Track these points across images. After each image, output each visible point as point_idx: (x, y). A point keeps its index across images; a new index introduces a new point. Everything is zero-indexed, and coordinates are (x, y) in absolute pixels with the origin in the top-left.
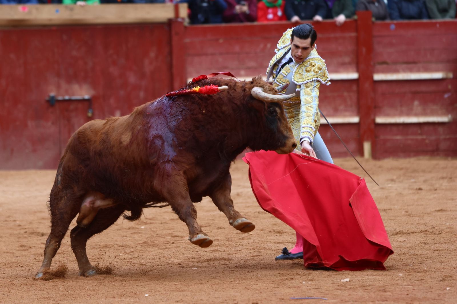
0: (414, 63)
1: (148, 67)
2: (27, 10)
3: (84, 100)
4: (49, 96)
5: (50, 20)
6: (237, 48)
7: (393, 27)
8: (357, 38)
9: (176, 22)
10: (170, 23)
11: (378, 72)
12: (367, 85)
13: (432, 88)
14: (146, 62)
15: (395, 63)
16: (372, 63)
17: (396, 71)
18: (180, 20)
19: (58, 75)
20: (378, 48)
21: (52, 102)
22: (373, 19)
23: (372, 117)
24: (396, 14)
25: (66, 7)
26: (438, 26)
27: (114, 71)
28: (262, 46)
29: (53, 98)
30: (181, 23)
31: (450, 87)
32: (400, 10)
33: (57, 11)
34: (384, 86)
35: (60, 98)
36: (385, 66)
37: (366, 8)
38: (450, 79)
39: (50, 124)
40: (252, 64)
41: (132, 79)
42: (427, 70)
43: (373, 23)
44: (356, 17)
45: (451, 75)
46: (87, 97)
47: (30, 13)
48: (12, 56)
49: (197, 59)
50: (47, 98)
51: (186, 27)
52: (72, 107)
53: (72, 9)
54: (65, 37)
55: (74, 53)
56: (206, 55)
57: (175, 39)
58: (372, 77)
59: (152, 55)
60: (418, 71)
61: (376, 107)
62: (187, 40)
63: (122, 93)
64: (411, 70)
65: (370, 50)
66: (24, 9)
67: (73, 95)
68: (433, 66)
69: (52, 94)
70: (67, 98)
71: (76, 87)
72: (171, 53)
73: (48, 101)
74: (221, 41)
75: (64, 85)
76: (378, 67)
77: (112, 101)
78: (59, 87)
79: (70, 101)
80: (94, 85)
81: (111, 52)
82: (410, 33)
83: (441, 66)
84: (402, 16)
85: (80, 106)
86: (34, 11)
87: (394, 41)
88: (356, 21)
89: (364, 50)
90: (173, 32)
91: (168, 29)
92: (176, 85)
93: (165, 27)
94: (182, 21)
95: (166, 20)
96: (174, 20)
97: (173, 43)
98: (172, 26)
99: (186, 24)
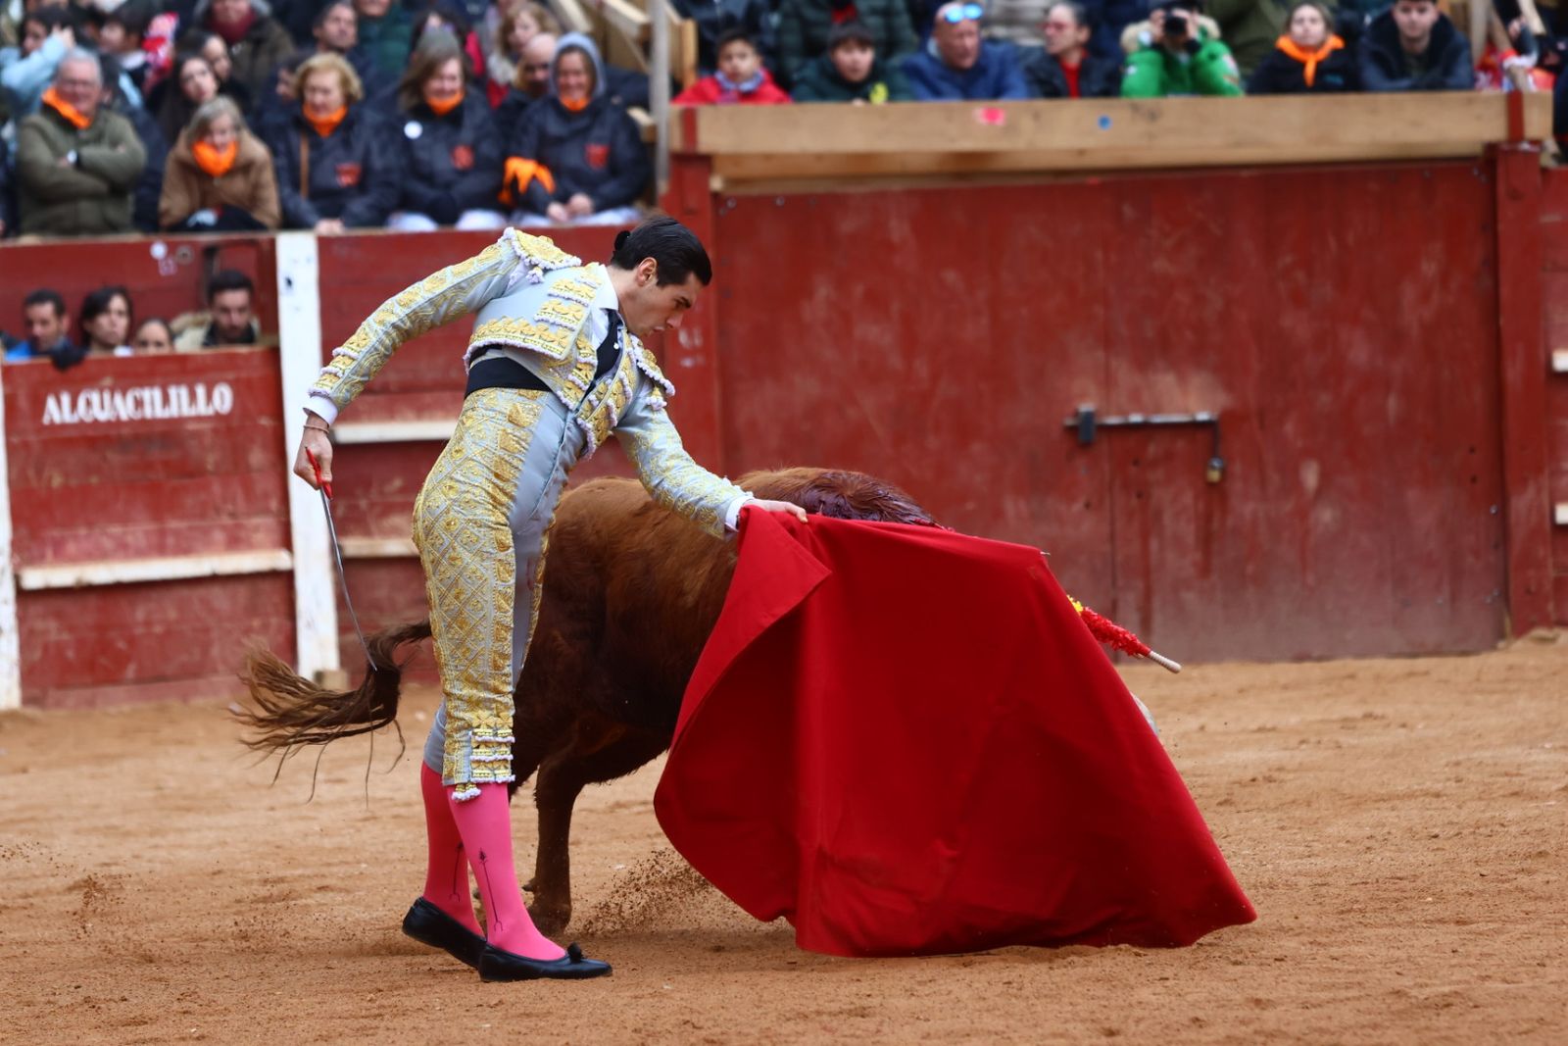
1: (1413, 312)
2: (1000, 122)
3: (1195, 426)
4: (1076, 414)
5: (1081, 152)
9: (1515, 152)
10: (1491, 157)
14: (1409, 293)
18: (1525, 146)
19: (1108, 342)
21: (1085, 434)
25: (1135, 108)
27: (1297, 325)
29: (1089, 416)
30: (1532, 157)
33: (1104, 122)
35: (1113, 420)
39: (1078, 506)
41: (1360, 352)
46: (1203, 416)
47: (1011, 129)
48: (951, 276)
50: (1069, 422)
51: (1545, 171)
52: (1152, 450)
53: (1153, 116)
54: (1128, 211)
55: (1161, 265)
57: (1508, 212)
59: (1429, 268)
62: (1551, 218)
63: (1325, 399)
66: (992, 115)
67: (1158, 410)
69: (1086, 407)
70: (1136, 418)
71: (1165, 381)
72: (1493, 263)
73: (1072, 430)
75: (1124, 373)
77: (1289, 428)
78: (1107, 382)
79: (1145, 426)
80: (1227, 374)
81: (1288, 259)
85: (1181, 445)
86: (1026, 124)
90: (1502, 189)
91: (1483, 179)
92: (1514, 373)
93: (1476, 172)
94: (1535, 149)
95: (1478, 149)
96: (1506, 147)
97: (1501, 227)
98: (1501, 169)
99: (1547, 161)
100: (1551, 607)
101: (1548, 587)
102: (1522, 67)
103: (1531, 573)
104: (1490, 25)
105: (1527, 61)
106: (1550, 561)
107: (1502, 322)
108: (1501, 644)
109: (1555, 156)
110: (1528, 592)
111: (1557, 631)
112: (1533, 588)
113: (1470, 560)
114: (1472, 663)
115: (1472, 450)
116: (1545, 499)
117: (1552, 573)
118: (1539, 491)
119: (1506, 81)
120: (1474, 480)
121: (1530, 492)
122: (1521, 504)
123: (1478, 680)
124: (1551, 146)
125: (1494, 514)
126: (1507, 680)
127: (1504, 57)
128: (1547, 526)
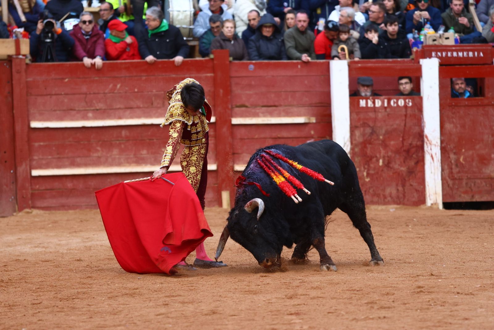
0: (275, 106)
6: (84, 89)
7: (251, 67)
8: (214, 79)
9: (17, 58)
10: (10, 59)
11: (237, 116)
12: (225, 129)
13: (294, 133)
15: (255, 106)
16: (230, 106)
17: (256, 115)
18: (21, 57)
20: (236, 90)
22: (231, 59)
23: (231, 164)
24: (255, 53)
26: (299, 66)
28: (111, 86)
30: (23, 60)
31: (312, 132)
32: (258, 49)
34: (243, 131)
36: (243, 109)
37: (221, 47)
38: (313, 123)
40: (101, 106)
42: (288, 114)
43: (230, 62)
44: (212, 56)
45: (313, 120)
49: (40, 100)
51: (27, 64)
56: (51, 95)
57: (16, 76)
58: (231, 121)
60: (279, 115)
61: (234, 154)
62: (29, 79)
64: (271, 115)
65: (228, 91)
68: (295, 109)
72: (12, 93)
74: (67, 80)
76: (237, 110)
82: (270, 74)
83: (303, 110)
84: (261, 56)
87: (253, 83)
88: (212, 59)
89: (221, 91)
90: (14, 70)
91: (8, 67)
92: (18, 128)
93: (5, 64)
94: (24, 57)
95: (6, 57)
96: (15, 57)
97: (14, 82)
98: (13, 64)
99: (28, 61)
100: (30, 202)
101: (29, 196)
102: (19, 32)
103: (24, 191)
104: (9, 18)
105: (22, 30)
106: (30, 188)
107: (14, 112)
108: (15, 214)
109: (30, 60)
110: (23, 197)
111: (32, 209)
112: (25, 196)
113: (5, 187)
114: (6, 220)
115: (5, 152)
116: (28, 169)
117: (30, 191)
118: (26, 165)
119: (14, 35)
120: (6, 162)
121: (24, 166)
122: (21, 169)
123: (8, 225)
124: (29, 57)
125: (13, 172)
126: (16, 225)
127: (13, 29)
128: (29, 177)
